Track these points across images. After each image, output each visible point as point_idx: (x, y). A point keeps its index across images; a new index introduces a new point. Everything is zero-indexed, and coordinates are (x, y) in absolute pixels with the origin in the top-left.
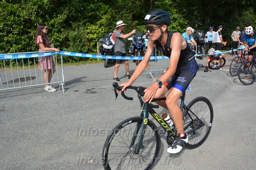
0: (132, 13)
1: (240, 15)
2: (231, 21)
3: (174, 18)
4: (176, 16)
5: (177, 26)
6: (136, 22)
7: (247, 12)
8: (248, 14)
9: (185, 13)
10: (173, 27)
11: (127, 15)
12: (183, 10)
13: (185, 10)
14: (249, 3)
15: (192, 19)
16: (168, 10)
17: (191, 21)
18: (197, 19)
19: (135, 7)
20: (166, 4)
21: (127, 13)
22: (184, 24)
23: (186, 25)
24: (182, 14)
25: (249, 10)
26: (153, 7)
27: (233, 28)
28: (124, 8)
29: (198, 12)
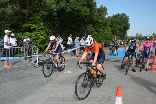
0: (10, 24)
1: (86, 28)
2: (80, 31)
3: (41, 28)
4: (43, 27)
5: (44, 34)
6: (13, 30)
7: (89, 26)
8: (90, 27)
9: (49, 25)
10: (41, 35)
11: (5, 25)
12: (47, 23)
13: (49, 23)
14: (89, 21)
15: (55, 29)
16: (38, 23)
17: (54, 30)
18: (58, 29)
19: (13, 20)
20: (36, 19)
21: (5, 24)
22: (49, 32)
23: (50, 33)
24: (47, 26)
25: (90, 25)
26: (28, 20)
27: (82, 36)
28: (3, 20)
29: (58, 25)
